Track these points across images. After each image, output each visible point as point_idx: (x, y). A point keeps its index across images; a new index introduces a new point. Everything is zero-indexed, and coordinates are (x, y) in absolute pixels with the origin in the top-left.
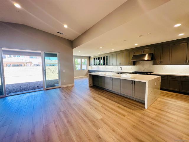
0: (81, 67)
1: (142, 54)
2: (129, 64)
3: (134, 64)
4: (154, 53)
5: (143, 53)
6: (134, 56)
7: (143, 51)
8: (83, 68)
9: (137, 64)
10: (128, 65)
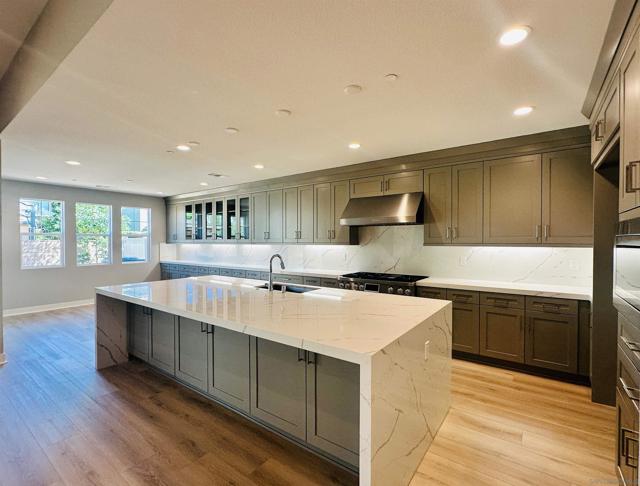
0: (116, 245)
1: (382, 194)
2: (333, 238)
3: (355, 236)
4: (426, 192)
5: (388, 189)
6: (351, 200)
7: (388, 182)
8: (125, 254)
9: (369, 237)
10: (330, 243)
